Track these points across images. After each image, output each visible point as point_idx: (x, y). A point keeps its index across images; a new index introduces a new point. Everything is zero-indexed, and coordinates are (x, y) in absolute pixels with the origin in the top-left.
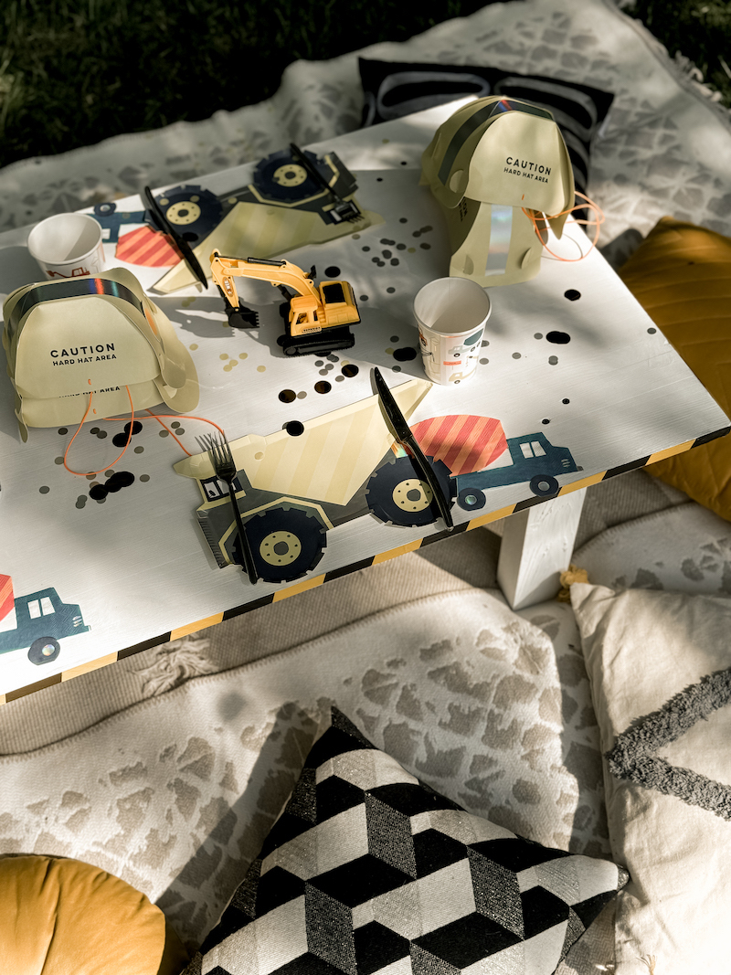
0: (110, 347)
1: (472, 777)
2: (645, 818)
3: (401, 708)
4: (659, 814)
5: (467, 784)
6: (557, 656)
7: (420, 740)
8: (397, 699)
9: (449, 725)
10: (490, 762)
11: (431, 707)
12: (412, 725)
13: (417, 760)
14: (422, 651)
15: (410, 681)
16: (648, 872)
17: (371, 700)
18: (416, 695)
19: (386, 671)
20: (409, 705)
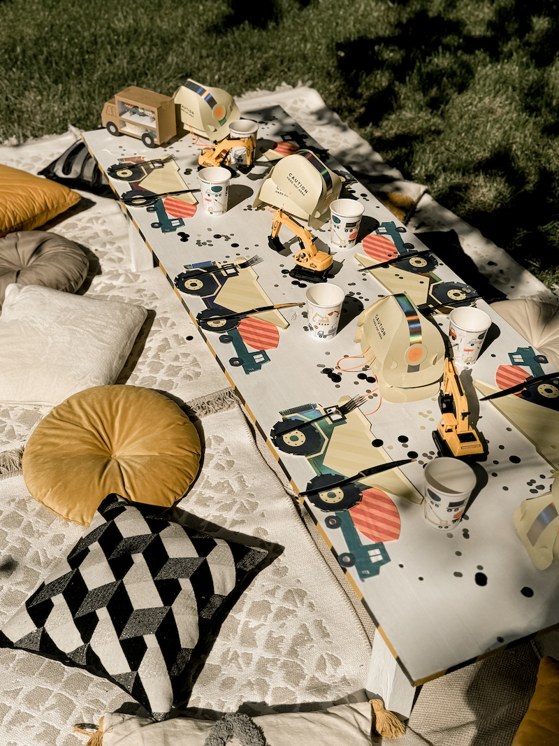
0: (384, 334)
1: (240, 654)
2: (194, 729)
3: (280, 609)
4: (195, 736)
5: (236, 652)
6: (322, 703)
7: (262, 621)
8: (286, 607)
9: (270, 636)
10: (248, 664)
11: (282, 626)
12: (271, 616)
13: (250, 621)
14: (321, 621)
15: (299, 614)
16: (160, 727)
17: (286, 593)
18: (290, 618)
19: (305, 601)
20: (282, 614)
